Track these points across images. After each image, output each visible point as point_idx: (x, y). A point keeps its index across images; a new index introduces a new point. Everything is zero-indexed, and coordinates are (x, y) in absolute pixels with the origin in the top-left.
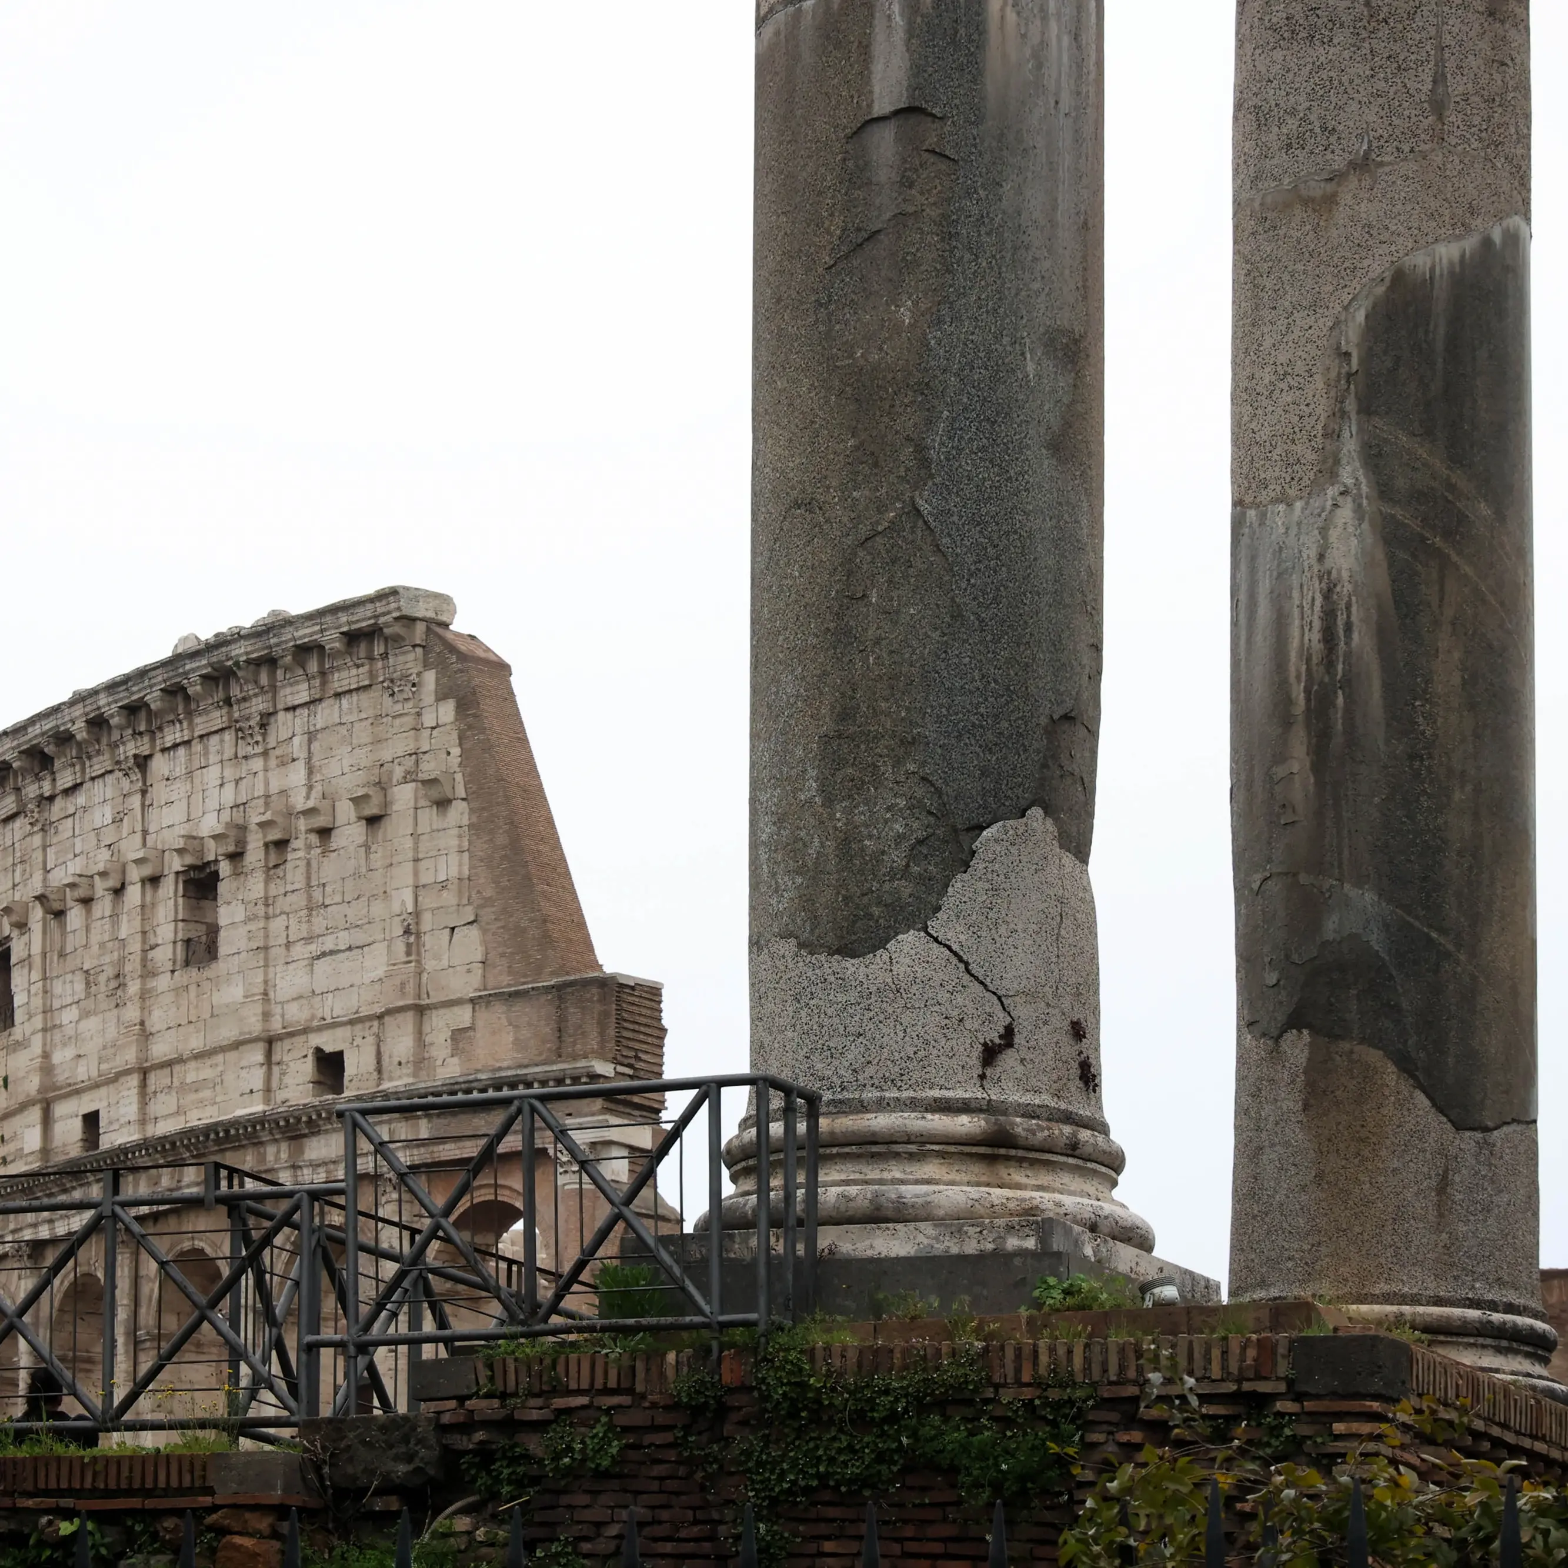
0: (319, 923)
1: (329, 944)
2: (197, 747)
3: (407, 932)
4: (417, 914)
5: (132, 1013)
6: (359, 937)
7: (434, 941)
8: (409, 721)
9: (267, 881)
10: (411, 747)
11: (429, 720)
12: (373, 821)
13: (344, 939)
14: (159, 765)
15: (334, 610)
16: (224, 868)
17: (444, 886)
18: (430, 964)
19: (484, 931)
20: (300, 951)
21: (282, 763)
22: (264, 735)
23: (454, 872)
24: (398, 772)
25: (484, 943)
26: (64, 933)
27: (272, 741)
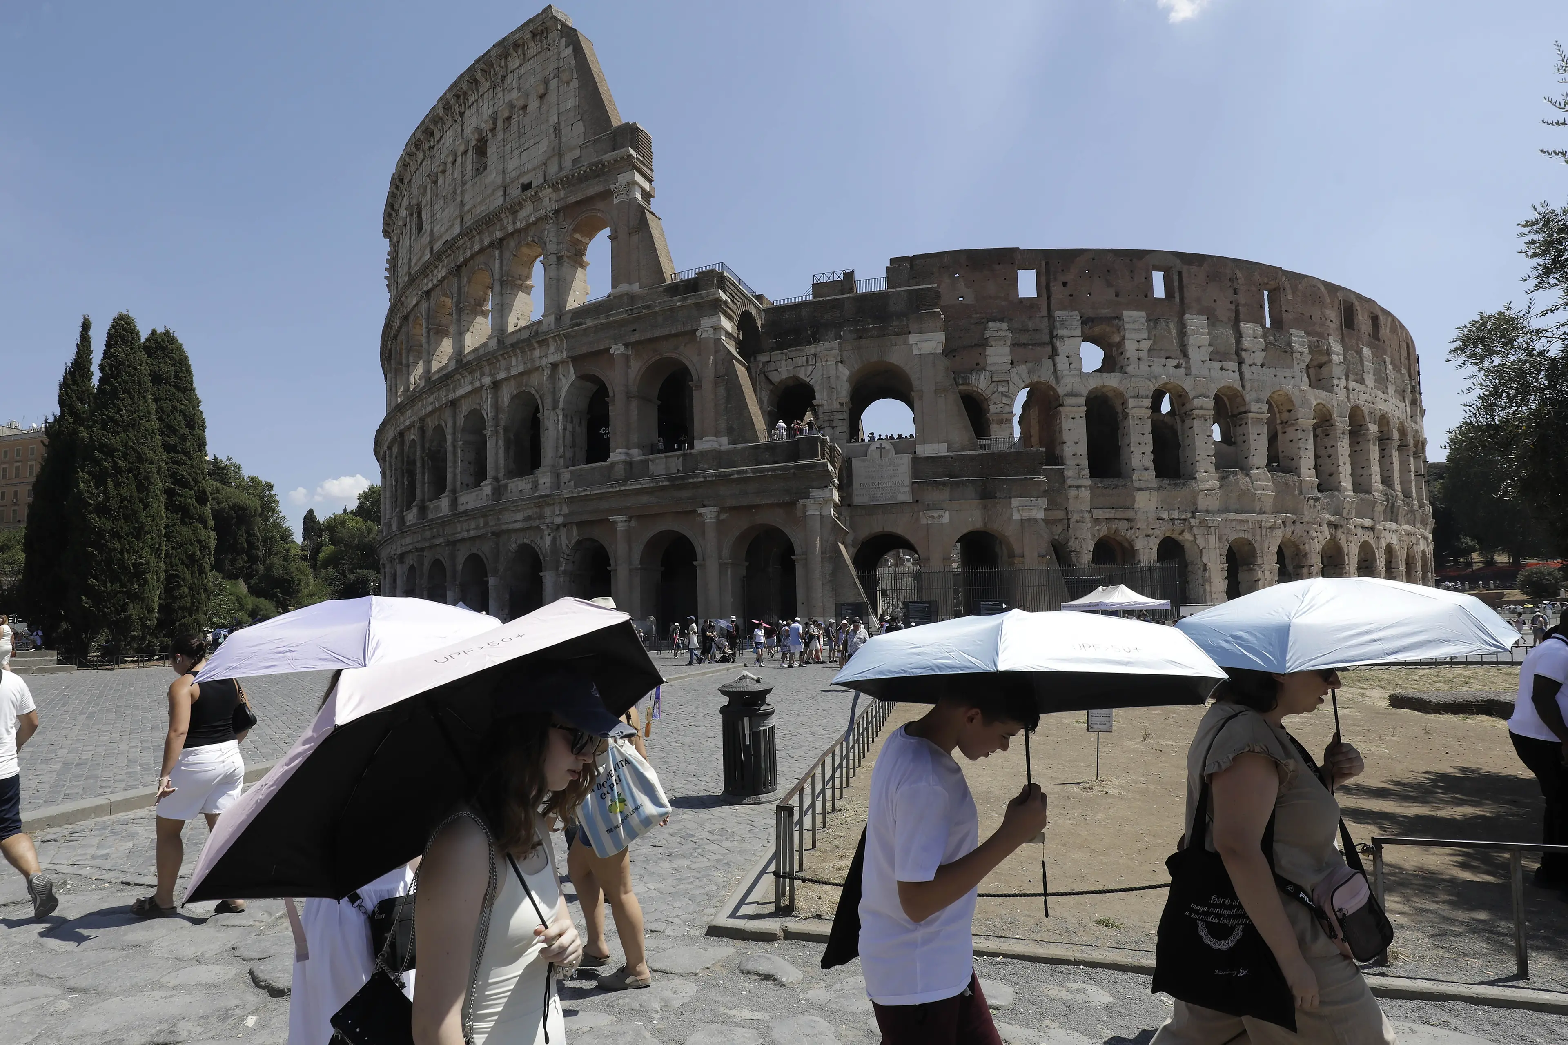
0: (523, 140)
1: (526, 146)
2: (480, 100)
3: (555, 130)
4: (559, 123)
5: (458, 199)
6: (537, 139)
7: (565, 130)
8: (556, 57)
9: (504, 133)
10: (556, 66)
11: (563, 55)
12: (542, 97)
13: (532, 142)
14: (468, 113)
15: (527, 24)
16: (490, 136)
17: (569, 110)
18: (564, 139)
19: (584, 122)
20: (516, 153)
21: (510, 91)
22: (503, 84)
23: (573, 104)
24: (552, 75)
25: (584, 126)
26: (437, 187)
27: (506, 86)
